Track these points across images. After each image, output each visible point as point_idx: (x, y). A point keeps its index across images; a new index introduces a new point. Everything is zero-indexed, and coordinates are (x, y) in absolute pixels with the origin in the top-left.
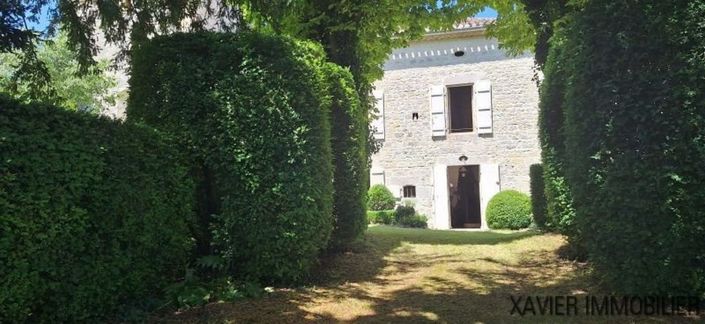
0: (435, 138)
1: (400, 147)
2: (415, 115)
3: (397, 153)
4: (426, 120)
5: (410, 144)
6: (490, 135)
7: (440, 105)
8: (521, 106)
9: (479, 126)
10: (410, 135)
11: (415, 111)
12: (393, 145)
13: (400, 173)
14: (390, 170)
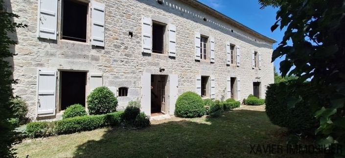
0: (144, 54)
1: (118, 56)
2: (131, 34)
3: (115, 61)
4: (138, 40)
5: (125, 55)
6: (174, 58)
7: (148, 31)
8: (187, 45)
9: (170, 51)
10: (126, 48)
11: (131, 31)
12: (112, 54)
13: (117, 77)
14: (108, 74)
